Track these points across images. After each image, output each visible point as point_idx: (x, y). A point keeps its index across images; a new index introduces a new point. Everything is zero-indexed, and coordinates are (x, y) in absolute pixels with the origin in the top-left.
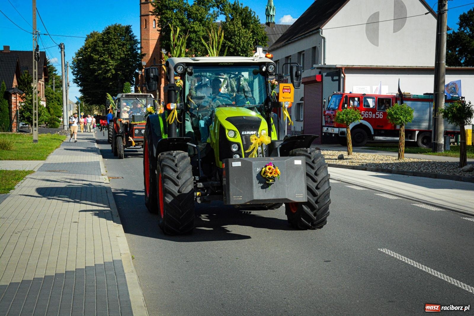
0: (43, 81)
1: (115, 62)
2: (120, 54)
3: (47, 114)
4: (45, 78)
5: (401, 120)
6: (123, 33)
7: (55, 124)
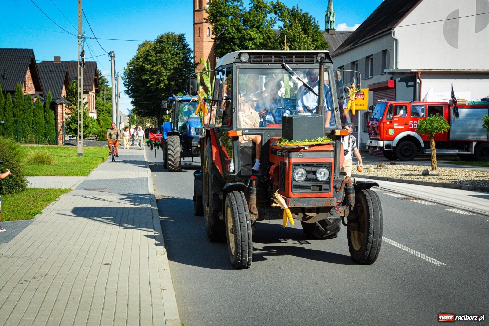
0: (94, 93)
1: (168, 72)
2: (173, 64)
3: (97, 127)
4: (95, 89)
6: (176, 41)
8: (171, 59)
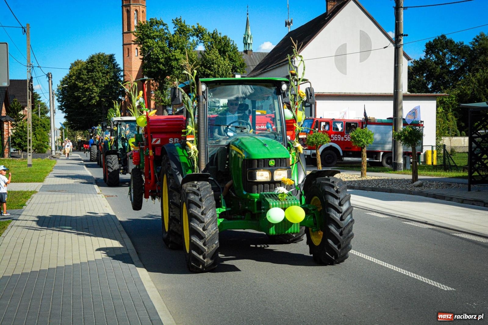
1: (99, 90)
2: (104, 82)
5: (363, 143)
6: (106, 61)
7: (43, 149)
8: (102, 77)
